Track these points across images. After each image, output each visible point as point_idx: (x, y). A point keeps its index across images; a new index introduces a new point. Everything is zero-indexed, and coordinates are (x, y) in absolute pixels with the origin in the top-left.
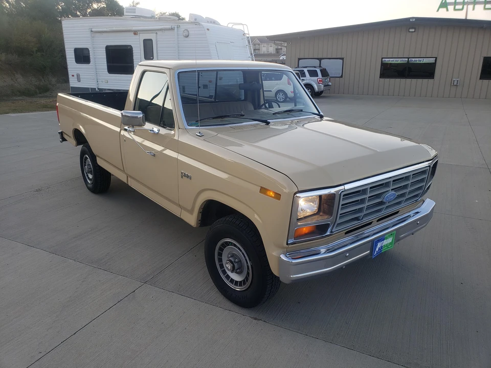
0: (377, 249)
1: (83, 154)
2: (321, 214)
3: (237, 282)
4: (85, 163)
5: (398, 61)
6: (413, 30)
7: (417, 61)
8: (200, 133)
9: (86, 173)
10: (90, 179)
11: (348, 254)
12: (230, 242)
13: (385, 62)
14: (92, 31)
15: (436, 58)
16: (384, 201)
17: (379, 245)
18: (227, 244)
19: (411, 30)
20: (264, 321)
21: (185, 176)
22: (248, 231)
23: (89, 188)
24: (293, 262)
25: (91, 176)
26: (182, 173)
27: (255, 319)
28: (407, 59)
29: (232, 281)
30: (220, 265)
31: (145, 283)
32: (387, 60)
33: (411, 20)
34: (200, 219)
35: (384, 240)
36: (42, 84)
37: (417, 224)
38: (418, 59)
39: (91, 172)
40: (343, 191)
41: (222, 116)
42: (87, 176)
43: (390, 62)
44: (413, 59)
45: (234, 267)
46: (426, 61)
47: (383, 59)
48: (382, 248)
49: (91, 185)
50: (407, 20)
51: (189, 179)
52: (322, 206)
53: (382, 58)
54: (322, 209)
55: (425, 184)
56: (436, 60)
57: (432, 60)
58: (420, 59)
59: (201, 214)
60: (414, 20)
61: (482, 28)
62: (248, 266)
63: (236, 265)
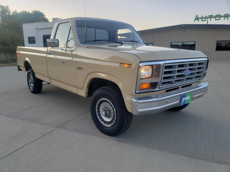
0: (183, 101)
1: (29, 74)
2: (153, 77)
3: (108, 122)
4: (30, 79)
5: (178, 44)
6: (184, 30)
8: (87, 46)
9: (30, 84)
10: (32, 87)
11: (168, 101)
12: (104, 100)
13: (172, 44)
14: (37, 29)
15: (195, 42)
16: (185, 74)
17: (184, 99)
18: (102, 101)
19: (183, 30)
20: (124, 142)
21: (79, 69)
22: (114, 92)
23: (31, 92)
24: (139, 102)
25: (32, 85)
26: (78, 67)
27: (119, 141)
28: (182, 43)
29: (105, 122)
30: (99, 114)
31: (58, 128)
32: (173, 43)
33: (183, 26)
34: (88, 92)
35: (186, 97)
36: (13, 58)
37: (202, 91)
38: (187, 43)
39: (32, 83)
40: (164, 64)
41: (98, 40)
42: (31, 85)
43: (175, 44)
44: (185, 43)
45: (106, 113)
48: (185, 102)
49: (32, 89)
50: (181, 25)
51: (81, 70)
52: (153, 73)
53: (171, 43)
54: (153, 74)
55: (204, 70)
57: (193, 43)
59: (88, 89)
60: (184, 25)
61: (215, 28)
62: (114, 112)
63: (107, 112)
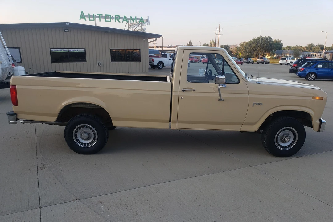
5: (61, 51)
6: (67, 31)
7: (74, 51)
15: (85, 49)
19: (66, 31)
28: (67, 50)
32: (53, 50)
33: (67, 24)
38: (74, 50)
44: (71, 50)
46: (79, 51)
47: (51, 49)
50: (64, 24)
56: (85, 50)
57: (83, 51)
58: (75, 50)
60: (69, 24)
61: (107, 32)
